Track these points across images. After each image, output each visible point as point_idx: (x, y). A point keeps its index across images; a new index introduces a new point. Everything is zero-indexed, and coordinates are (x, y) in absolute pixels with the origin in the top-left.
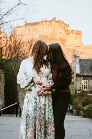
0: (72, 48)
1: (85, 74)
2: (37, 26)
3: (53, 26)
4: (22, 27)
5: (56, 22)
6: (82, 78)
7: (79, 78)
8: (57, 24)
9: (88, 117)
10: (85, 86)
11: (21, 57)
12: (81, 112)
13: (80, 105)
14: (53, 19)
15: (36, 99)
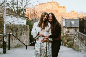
0: (61, 14)
1: (68, 26)
2: (45, 5)
3: (52, 5)
4: (38, 5)
5: (54, 3)
6: (66, 28)
7: (65, 28)
8: (54, 4)
9: (70, 47)
10: (68, 32)
11: (37, 19)
12: (67, 44)
13: (66, 41)
14: (52, 2)
15: (41, 44)
